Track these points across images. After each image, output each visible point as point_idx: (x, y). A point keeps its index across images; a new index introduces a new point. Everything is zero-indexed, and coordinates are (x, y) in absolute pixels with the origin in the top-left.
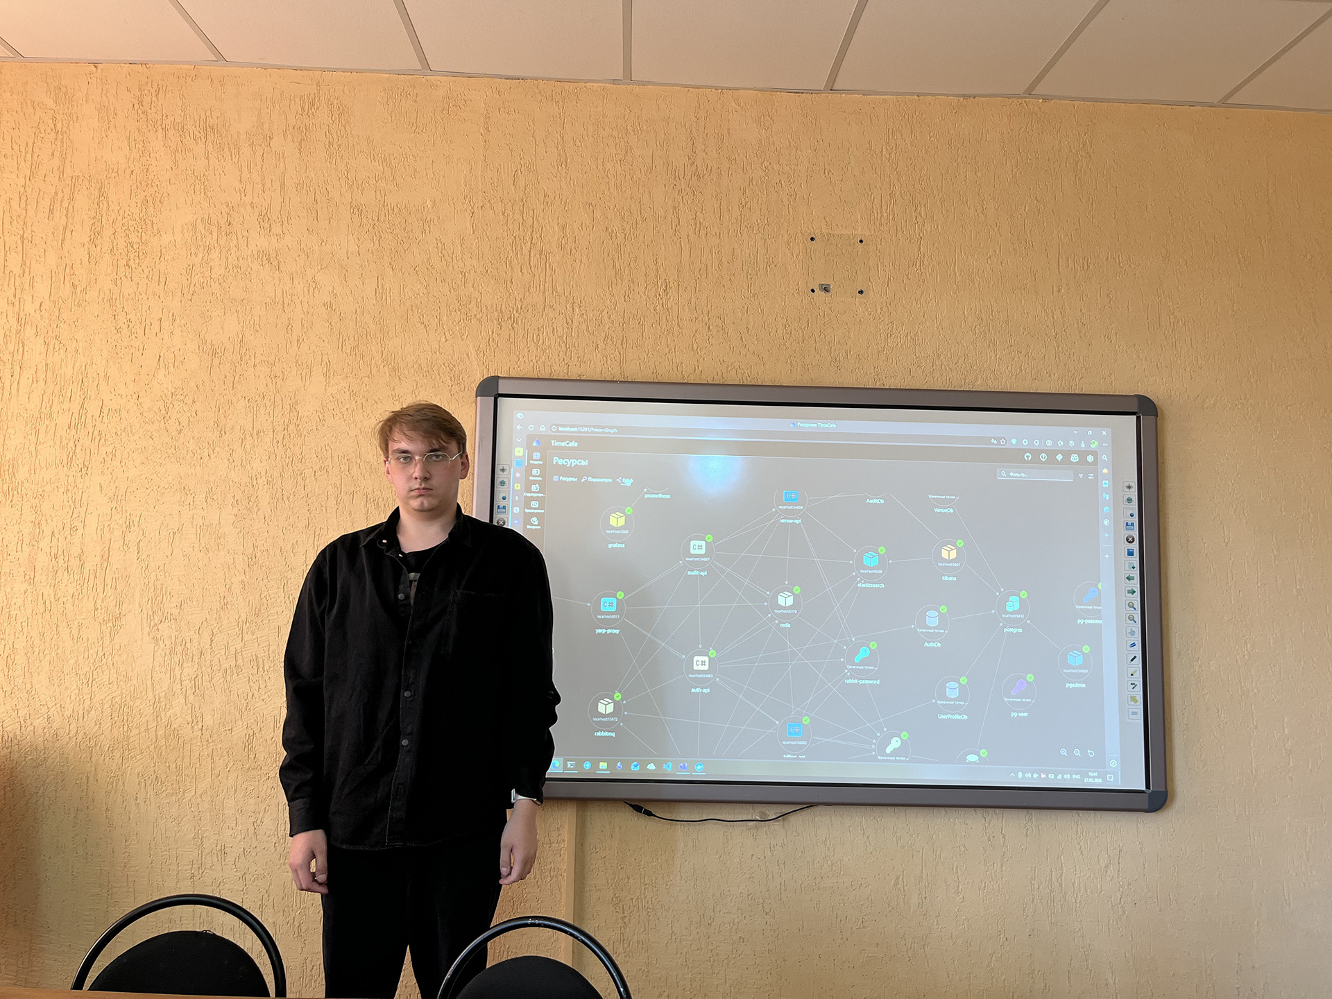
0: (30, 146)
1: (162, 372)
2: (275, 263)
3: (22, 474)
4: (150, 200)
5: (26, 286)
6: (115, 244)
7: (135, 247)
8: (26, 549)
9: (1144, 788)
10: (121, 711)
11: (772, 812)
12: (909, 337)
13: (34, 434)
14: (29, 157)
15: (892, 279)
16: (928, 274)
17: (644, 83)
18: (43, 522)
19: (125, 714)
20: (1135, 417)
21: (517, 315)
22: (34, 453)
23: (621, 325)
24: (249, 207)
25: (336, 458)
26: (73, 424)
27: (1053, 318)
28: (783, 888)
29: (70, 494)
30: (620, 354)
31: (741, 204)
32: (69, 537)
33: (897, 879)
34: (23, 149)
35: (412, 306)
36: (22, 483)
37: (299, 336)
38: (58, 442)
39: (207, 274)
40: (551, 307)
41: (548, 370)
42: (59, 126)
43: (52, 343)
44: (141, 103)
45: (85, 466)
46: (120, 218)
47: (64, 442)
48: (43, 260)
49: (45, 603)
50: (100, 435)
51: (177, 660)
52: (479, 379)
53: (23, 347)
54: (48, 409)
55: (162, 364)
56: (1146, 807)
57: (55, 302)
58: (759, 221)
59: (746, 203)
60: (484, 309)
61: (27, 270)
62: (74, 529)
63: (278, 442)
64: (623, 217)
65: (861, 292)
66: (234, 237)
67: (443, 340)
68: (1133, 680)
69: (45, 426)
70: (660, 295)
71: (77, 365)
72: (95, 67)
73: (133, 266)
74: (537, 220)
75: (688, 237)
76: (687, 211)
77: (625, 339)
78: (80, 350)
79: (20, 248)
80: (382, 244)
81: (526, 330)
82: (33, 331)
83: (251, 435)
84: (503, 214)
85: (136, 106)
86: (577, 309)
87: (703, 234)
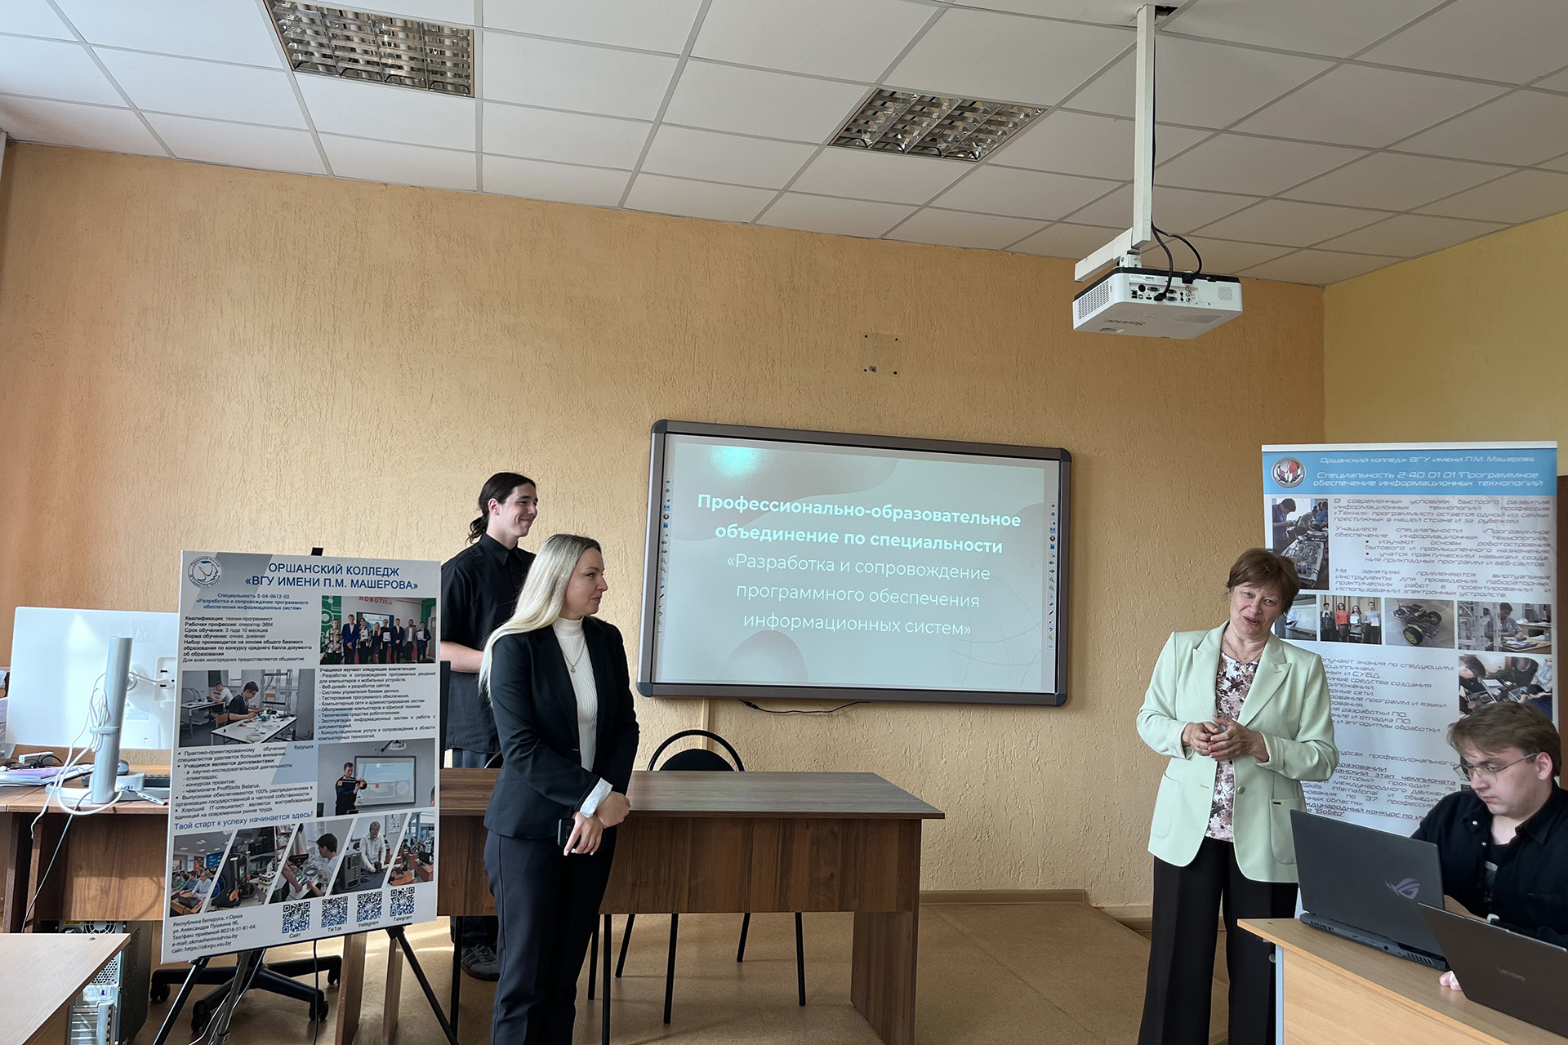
2: (513, 334)
3: (335, 473)
5: (337, 341)
6: (401, 315)
8: (338, 526)
9: (1054, 693)
12: (924, 404)
15: (914, 365)
16: (937, 364)
17: (762, 225)
21: (675, 377)
23: (743, 387)
24: (495, 294)
27: (1012, 395)
29: (369, 489)
30: (742, 407)
31: (822, 311)
32: (368, 518)
34: (333, 242)
35: (606, 368)
36: (335, 479)
37: (529, 385)
38: (361, 452)
39: (466, 339)
40: (698, 373)
41: (695, 415)
42: (360, 226)
43: (356, 382)
44: (419, 216)
45: (380, 469)
46: (404, 297)
47: (366, 452)
48: (349, 323)
50: (390, 448)
52: (653, 421)
53: (335, 384)
54: (354, 428)
56: (1055, 705)
57: (358, 353)
58: (833, 323)
59: (825, 311)
60: (654, 372)
61: (337, 329)
62: (372, 513)
64: (746, 315)
65: (895, 373)
67: (627, 392)
68: (1050, 626)
69: (351, 440)
70: (768, 368)
71: (375, 398)
72: (386, 187)
73: (414, 331)
75: (787, 330)
76: (787, 313)
77: (745, 397)
78: (376, 388)
79: (332, 314)
80: (586, 324)
81: (681, 387)
82: (343, 372)
83: (496, 452)
84: (668, 309)
85: (416, 218)
86: (714, 375)
87: (797, 329)
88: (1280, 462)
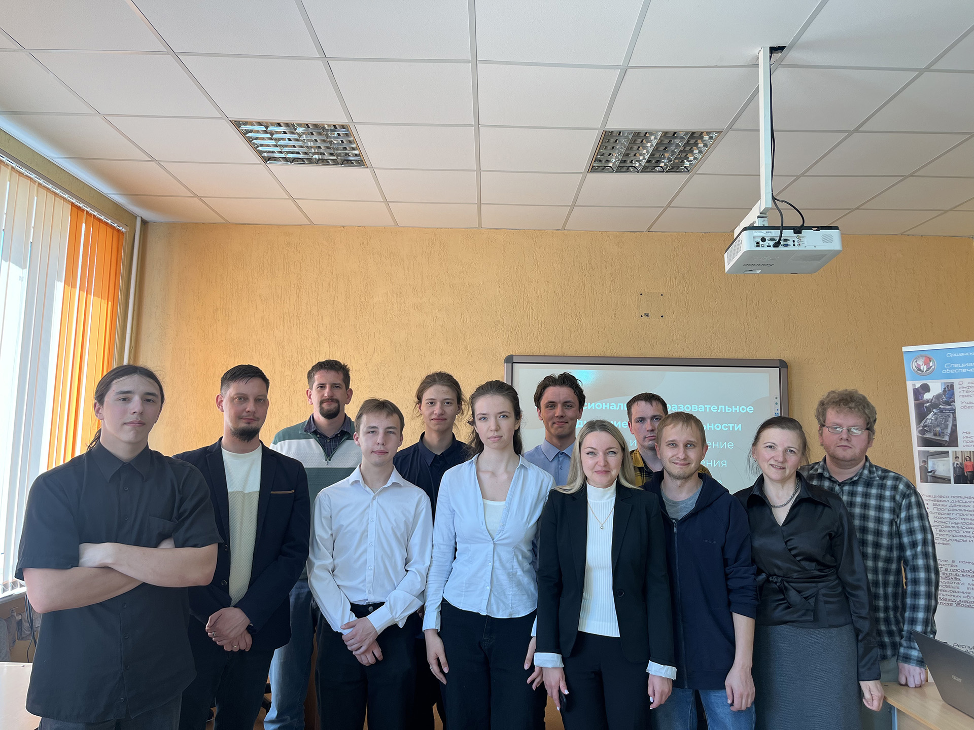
0: (318, 261)
1: (376, 354)
2: (420, 309)
4: (368, 283)
7: (363, 303)
12: (683, 335)
14: (318, 265)
15: (675, 311)
16: (691, 308)
17: (569, 230)
20: (778, 369)
21: (518, 328)
23: (561, 332)
27: (744, 326)
30: (561, 344)
31: (611, 280)
35: (475, 325)
37: (430, 339)
39: (393, 314)
40: (532, 325)
41: (532, 352)
42: (330, 252)
46: (357, 291)
48: (326, 309)
52: (505, 356)
53: (320, 345)
55: (376, 351)
58: (618, 287)
59: (613, 280)
60: (505, 326)
61: (320, 313)
64: (561, 287)
65: (662, 316)
66: (403, 298)
67: (489, 339)
70: (577, 319)
73: (363, 311)
74: (526, 289)
75: (589, 294)
76: (588, 284)
79: (316, 304)
80: (463, 300)
81: (522, 334)
82: (324, 338)
85: (361, 244)
86: (543, 326)
87: (595, 293)
88: (917, 358)
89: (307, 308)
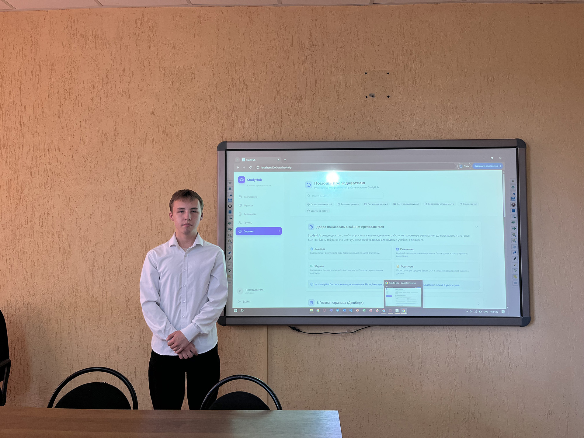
0: (21, 48)
1: (82, 145)
3: (26, 191)
4: (73, 69)
5: (23, 110)
6: (59, 89)
7: (67, 90)
8: (30, 224)
9: (520, 316)
10: (73, 291)
11: (353, 329)
12: (411, 116)
13: (30, 174)
14: (21, 53)
15: (402, 90)
16: (419, 87)
17: (288, 5)
18: (36, 212)
19: (75, 292)
20: (516, 149)
21: (234, 114)
22: (30, 182)
23: (280, 116)
24: (115, 70)
25: (158, 180)
26: (46, 169)
27: (477, 104)
28: (358, 362)
29: (46, 199)
30: (280, 129)
31: (333, 59)
32: (47, 218)
33: (409, 357)
34: (18, 50)
35: (188, 111)
36: (26, 195)
37: (139, 127)
38: (40, 177)
39: (99, 101)
40: (249, 109)
41: (249, 138)
42: (33, 39)
43: (35, 134)
44: (67, 27)
45: (52, 187)
46: (61, 78)
48: (29, 98)
49: (38, 246)
50: (57, 173)
51: (95, 269)
52: (218, 143)
53: (23, 136)
54: (35, 163)
55: (82, 142)
56: (521, 324)
57: (35, 116)
58: (341, 66)
59: (335, 58)
60: (220, 111)
61: (23, 103)
62: (49, 214)
63: (133, 174)
64: (280, 67)
65: (388, 97)
66: (110, 84)
67: (202, 126)
68: (514, 268)
69: (34, 170)
70: (297, 102)
71: (46, 143)
72: (47, 12)
74: (242, 70)
75: (309, 75)
76: (309, 63)
77: (282, 123)
78: (47, 137)
80: (174, 84)
81: (238, 120)
83: (121, 171)
84: (227, 69)
85: (65, 28)
86: (260, 110)
87: (316, 73)
89: (10, 98)
